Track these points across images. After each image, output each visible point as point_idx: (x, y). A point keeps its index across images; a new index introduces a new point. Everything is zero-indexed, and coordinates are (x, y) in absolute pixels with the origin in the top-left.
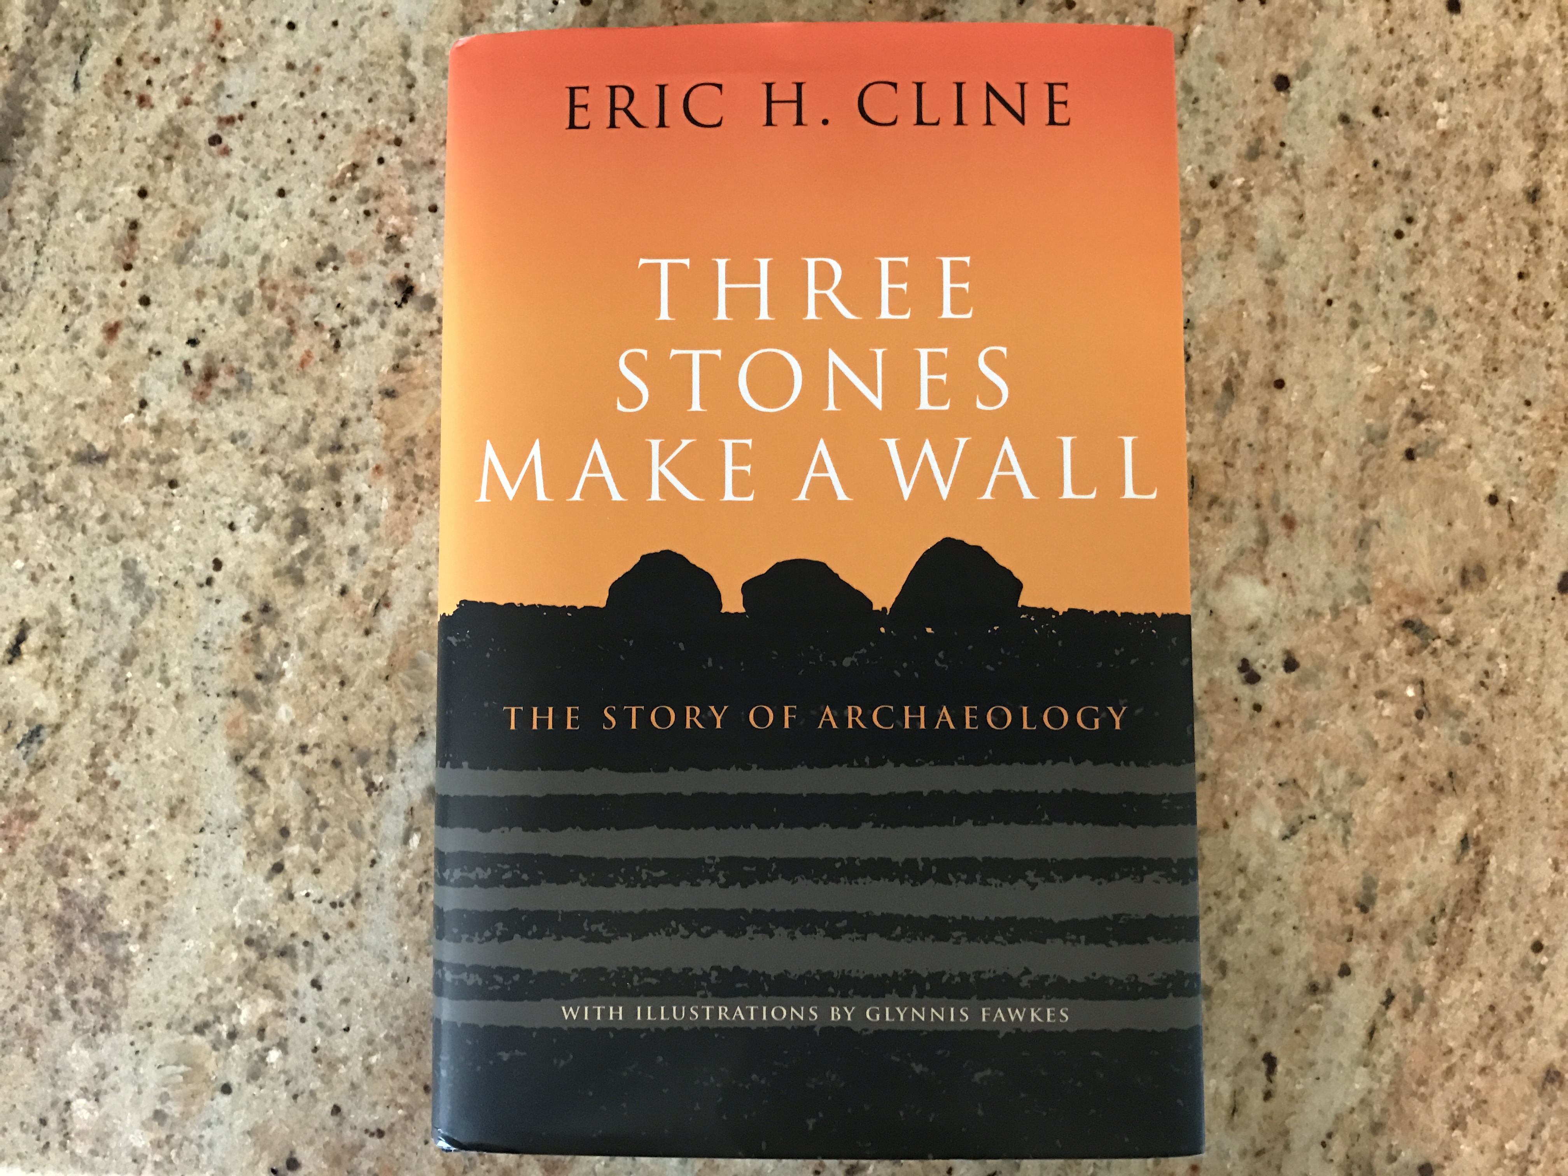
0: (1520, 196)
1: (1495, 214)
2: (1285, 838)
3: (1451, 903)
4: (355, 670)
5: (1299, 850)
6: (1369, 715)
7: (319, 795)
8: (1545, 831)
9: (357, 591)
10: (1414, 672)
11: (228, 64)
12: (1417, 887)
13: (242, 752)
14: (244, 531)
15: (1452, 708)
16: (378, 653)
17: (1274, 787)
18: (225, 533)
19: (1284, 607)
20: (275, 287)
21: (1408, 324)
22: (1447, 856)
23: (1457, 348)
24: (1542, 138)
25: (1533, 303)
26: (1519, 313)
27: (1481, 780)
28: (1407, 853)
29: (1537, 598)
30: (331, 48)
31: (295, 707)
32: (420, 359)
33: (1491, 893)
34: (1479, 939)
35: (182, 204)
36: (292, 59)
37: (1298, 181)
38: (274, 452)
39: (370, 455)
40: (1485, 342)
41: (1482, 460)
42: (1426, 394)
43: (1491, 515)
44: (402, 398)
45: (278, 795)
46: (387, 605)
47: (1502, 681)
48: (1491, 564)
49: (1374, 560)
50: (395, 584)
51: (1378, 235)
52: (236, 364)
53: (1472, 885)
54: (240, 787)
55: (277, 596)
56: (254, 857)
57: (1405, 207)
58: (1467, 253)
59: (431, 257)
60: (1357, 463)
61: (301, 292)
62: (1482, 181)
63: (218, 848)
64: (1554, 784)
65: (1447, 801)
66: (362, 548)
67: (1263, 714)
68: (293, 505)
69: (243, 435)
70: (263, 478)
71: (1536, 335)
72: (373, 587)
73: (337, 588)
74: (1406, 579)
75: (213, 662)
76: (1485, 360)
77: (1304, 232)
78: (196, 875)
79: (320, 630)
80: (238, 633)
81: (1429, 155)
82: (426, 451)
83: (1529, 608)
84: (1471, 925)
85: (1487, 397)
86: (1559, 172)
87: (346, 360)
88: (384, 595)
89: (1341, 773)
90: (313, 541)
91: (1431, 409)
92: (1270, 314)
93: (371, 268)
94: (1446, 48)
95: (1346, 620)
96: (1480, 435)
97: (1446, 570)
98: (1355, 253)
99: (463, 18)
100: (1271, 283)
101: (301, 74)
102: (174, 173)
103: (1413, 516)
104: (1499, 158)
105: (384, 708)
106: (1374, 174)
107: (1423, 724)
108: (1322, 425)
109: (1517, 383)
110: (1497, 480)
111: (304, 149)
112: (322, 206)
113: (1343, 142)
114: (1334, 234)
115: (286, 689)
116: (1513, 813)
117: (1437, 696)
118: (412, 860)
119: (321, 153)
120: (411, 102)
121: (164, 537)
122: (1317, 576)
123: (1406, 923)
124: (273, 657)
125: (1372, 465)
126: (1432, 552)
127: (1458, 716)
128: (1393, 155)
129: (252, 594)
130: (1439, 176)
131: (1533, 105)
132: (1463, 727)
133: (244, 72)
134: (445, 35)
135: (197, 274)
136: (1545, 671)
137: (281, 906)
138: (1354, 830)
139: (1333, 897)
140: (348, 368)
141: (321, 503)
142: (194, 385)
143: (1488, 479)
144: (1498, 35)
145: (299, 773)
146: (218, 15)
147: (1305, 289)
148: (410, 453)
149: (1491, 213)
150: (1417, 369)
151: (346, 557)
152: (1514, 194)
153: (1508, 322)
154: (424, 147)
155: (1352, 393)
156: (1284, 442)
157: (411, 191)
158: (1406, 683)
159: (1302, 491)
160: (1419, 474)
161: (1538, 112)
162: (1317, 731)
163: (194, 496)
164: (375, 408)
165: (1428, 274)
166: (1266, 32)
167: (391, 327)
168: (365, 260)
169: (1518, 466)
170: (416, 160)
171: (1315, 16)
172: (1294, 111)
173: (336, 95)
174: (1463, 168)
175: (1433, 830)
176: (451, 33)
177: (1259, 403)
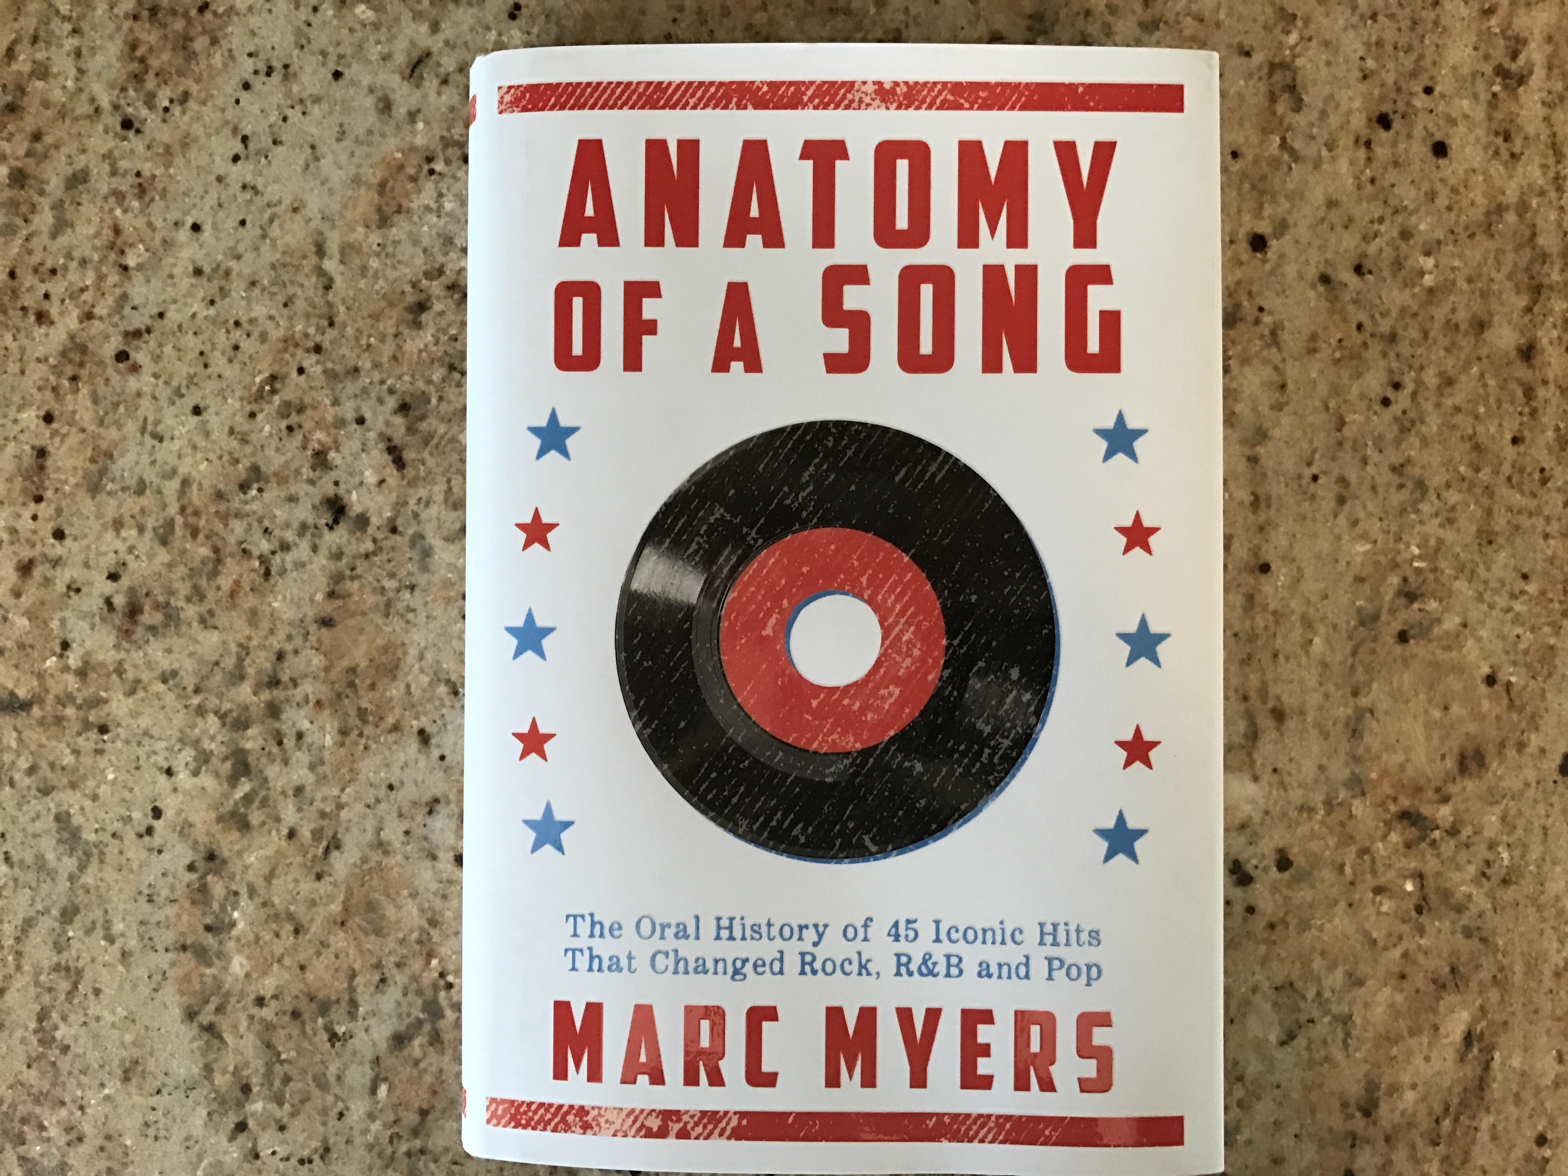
0: (1513, 354)
1: (1487, 376)
2: (1282, 1044)
3: (1455, 1101)
4: (309, 917)
5: (1298, 1055)
6: (1366, 912)
7: (280, 1048)
8: (1549, 1023)
9: (305, 833)
10: (1413, 865)
11: (132, 273)
12: (1421, 1088)
13: (196, 1008)
14: (183, 776)
15: (1453, 901)
16: (331, 898)
17: (1270, 992)
18: (162, 778)
19: (1275, 804)
20: (197, 513)
21: (1397, 498)
22: (1451, 1055)
23: (1450, 521)
24: (1537, 290)
25: (1529, 469)
26: (1514, 481)
27: (1485, 975)
28: (1410, 1053)
29: (1538, 783)
30: (241, 249)
31: (248, 958)
32: (356, 584)
33: (1496, 1089)
34: (1484, 1136)
35: (92, 428)
36: (199, 263)
37: (1279, 348)
38: (208, 691)
39: (308, 688)
40: (1479, 514)
41: (1479, 640)
42: (1419, 571)
43: (1489, 696)
44: (339, 628)
45: (237, 1052)
46: (338, 847)
47: (1504, 870)
48: (1491, 750)
49: (1368, 750)
50: (344, 825)
51: (1364, 404)
52: (161, 599)
53: (1476, 1083)
54: (195, 1045)
55: (222, 843)
56: (216, 1117)
57: (1391, 371)
58: (1458, 419)
59: (362, 474)
60: (1348, 650)
61: (224, 518)
62: (1473, 341)
63: (177, 1110)
64: (1557, 974)
65: (1450, 998)
66: (308, 789)
67: (1256, 916)
68: (233, 747)
69: (174, 674)
70: (199, 720)
71: (1532, 504)
72: (322, 829)
73: (285, 831)
74: (1402, 767)
75: (159, 916)
76: (1480, 533)
77: (1287, 403)
78: (156, 1138)
79: (269, 878)
80: (184, 884)
81: (1415, 315)
82: (368, 682)
83: (1531, 793)
84: (1474, 1124)
85: (1481, 570)
86: (1555, 326)
87: (277, 589)
88: (334, 837)
89: (1339, 975)
90: (256, 783)
91: (1424, 587)
92: (1253, 493)
93: (300, 488)
94: (1432, 196)
95: (1339, 815)
96: (1476, 612)
97: (1443, 757)
98: (1341, 424)
99: (379, 210)
100: (1253, 460)
101: (209, 280)
102: (80, 395)
103: (1407, 702)
104: (1491, 315)
105: (342, 956)
106: (1357, 338)
107: (1424, 919)
108: (1311, 610)
109: (1514, 556)
110: (1494, 660)
111: (218, 362)
112: (241, 423)
113: (1324, 304)
114: (1318, 404)
115: (238, 939)
116: (1517, 1006)
117: (1438, 889)
118: (381, 1111)
119: (236, 366)
120: (329, 304)
121: (98, 786)
122: (1309, 769)
123: (1410, 1125)
124: (223, 907)
125: (1363, 649)
126: (1429, 739)
127: (1459, 909)
128: (1377, 315)
129: (196, 842)
130: (1426, 336)
131: (1527, 254)
132: (1465, 920)
133: (148, 281)
134: (361, 229)
135: (113, 502)
136: (1548, 858)
137: (247, 1166)
138: (1354, 1032)
139: (1335, 1103)
140: (280, 598)
141: (261, 742)
142: (118, 622)
143: (1485, 659)
144: (1488, 179)
145: (257, 1027)
146: (116, 218)
147: (1289, 465)
148: (352, 685)
149: (1482, 375)
150: (1408, 546)
151: (291, 799)
152: (1507, 353)
153: (1504, 492)
154: (347, 353)
155: (1341, 574)
156: (1272, 629)
157: (336, 402)
158: (1405, 877)
159: (1292, 682)
160: (1414, 656)
161: (1532, 261)
162: (1313, 931)
163: (127, 742)
164: (312, 639)
165: (1417, 443)
166: (1239, 189)
167: (323, 551)
168: (292, 480)
169: (1515, 644)
170: (339, 368)
171: (1290, 168)
172: (1272, 273)
173: (249, 300)
174: (1452, 327)
175: (1436, 1028)
176: (367, 227)
177: (1243, 590)
